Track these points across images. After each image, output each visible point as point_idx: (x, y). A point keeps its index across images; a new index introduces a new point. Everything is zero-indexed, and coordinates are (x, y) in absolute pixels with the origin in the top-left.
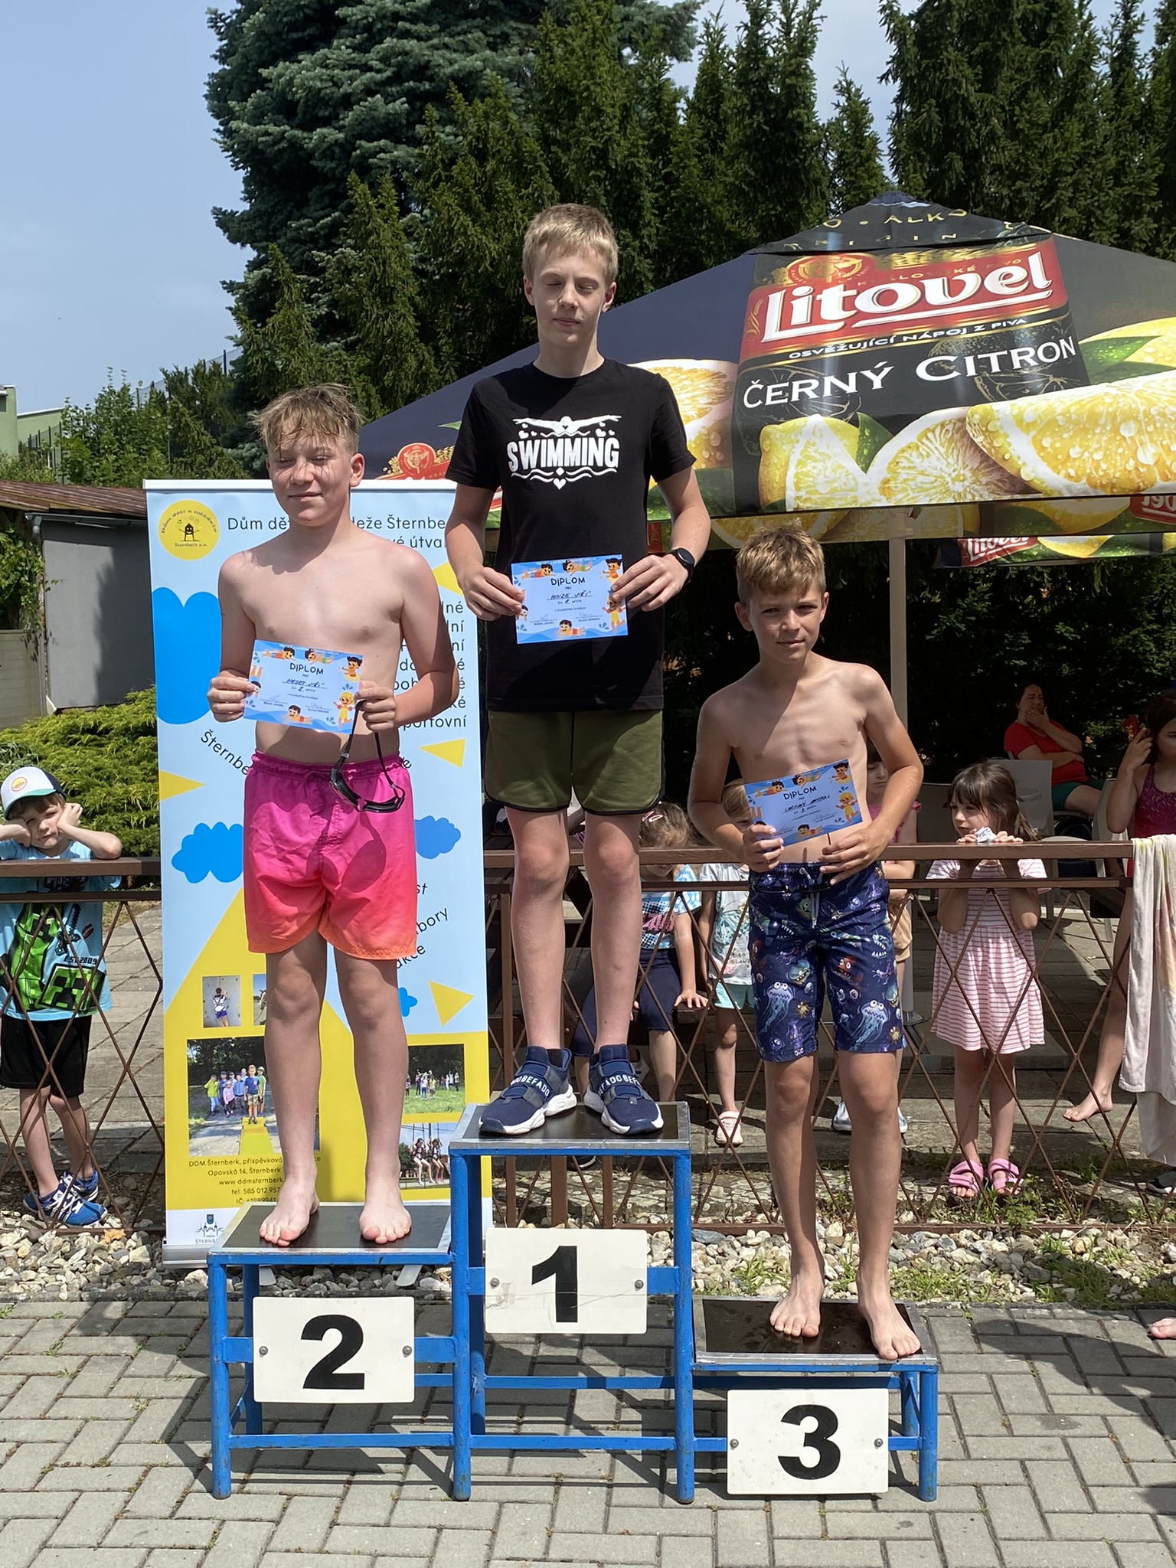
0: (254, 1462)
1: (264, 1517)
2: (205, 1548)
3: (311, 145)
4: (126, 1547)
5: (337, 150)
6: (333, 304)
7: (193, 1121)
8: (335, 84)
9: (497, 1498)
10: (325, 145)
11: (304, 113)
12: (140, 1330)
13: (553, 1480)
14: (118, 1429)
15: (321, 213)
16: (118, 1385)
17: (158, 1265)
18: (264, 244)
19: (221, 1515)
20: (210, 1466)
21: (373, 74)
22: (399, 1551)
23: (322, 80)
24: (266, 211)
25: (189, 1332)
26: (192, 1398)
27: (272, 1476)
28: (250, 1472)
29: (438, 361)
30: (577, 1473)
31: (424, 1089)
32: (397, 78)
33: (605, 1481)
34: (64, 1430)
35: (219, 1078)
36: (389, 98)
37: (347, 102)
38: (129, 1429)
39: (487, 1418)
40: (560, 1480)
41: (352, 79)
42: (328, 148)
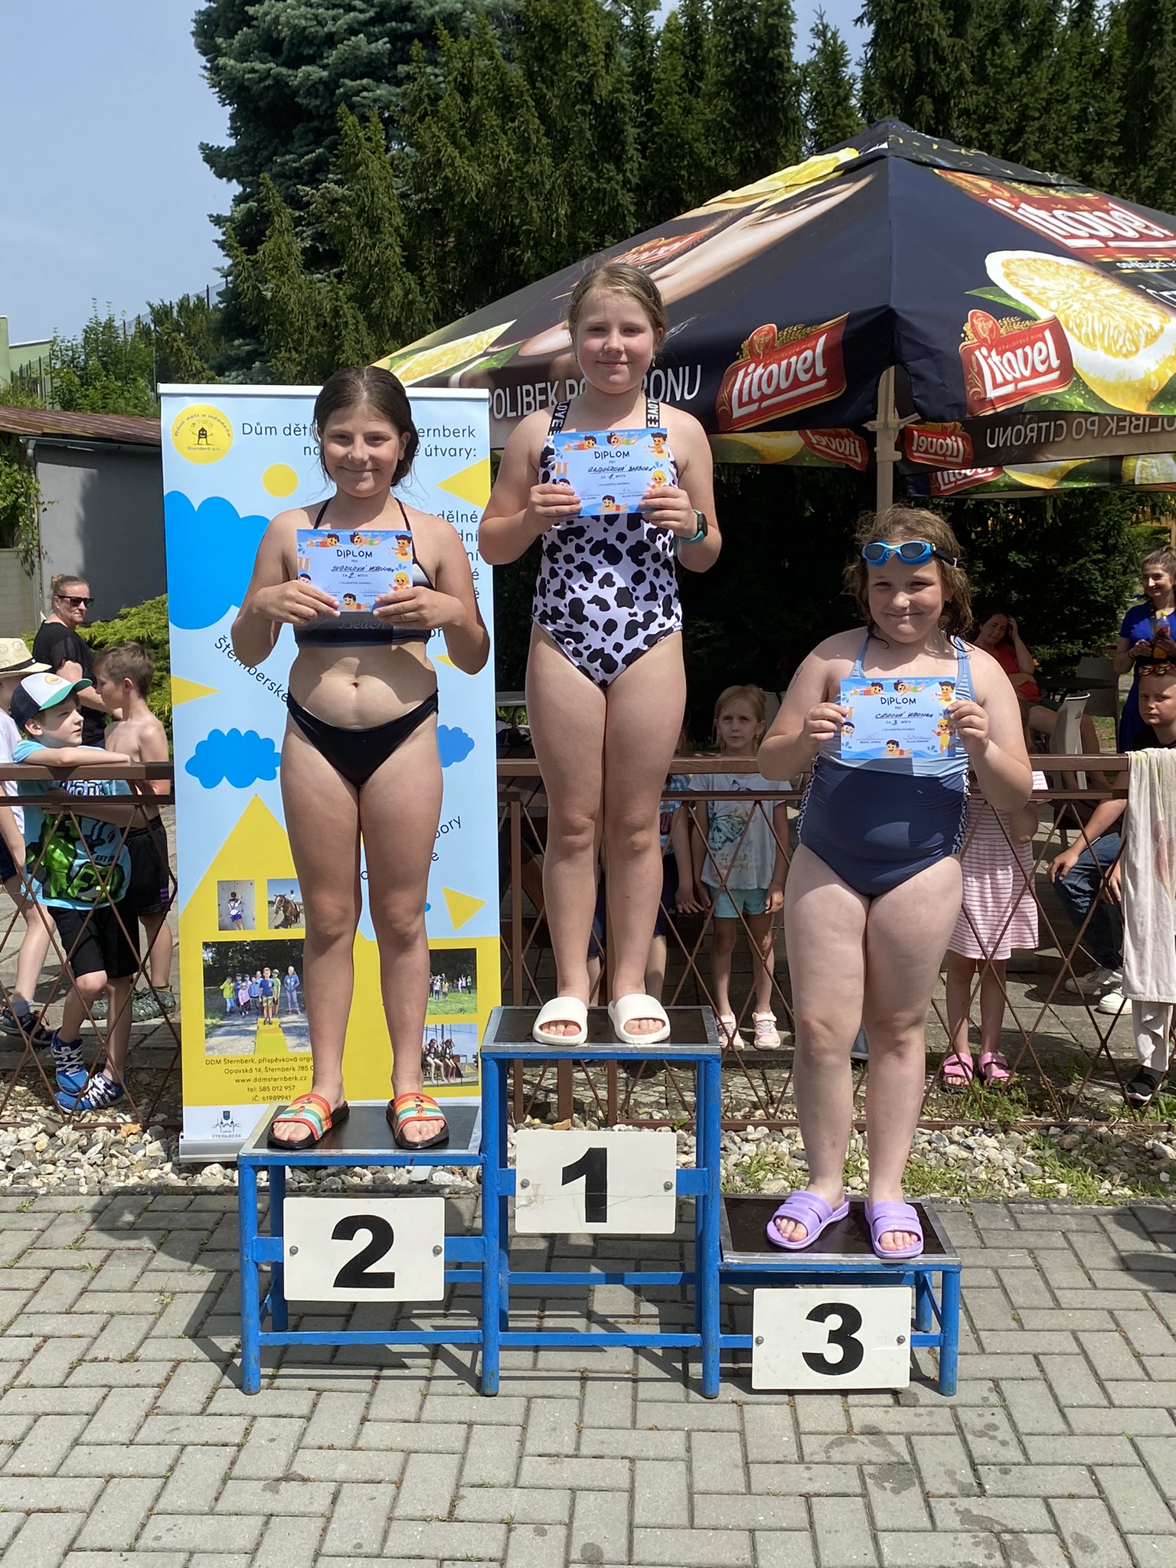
0: (281, 1358)
1: (296, 1413)
2: (238, 1445)
3: (296, 83)
4: (159, 1444)
5: (321, 88)
6: (319, 237)
7: (209, 1021)
8: (319, 23)
9: (524, 1393)
10: (310, 83)
11: (289, 50)
12: (162, 1224)
13: (578, 1374)
14: (144, 1324)
15: (306, 149)
16: (142, 1280)
17: (174, 1159)
18: (250, 178)
19: (251, 1411)
20: (238, 1361)
21: (357, 14)
22: (433, 1447)
23: (306, 19)
24: (252, 147)
25: (210, 1226)
26: (215, 1293)
27: (301, 1371)
28: (278, 1367)
29: (423, 292)
30: (601, 1368)
31: (437, 992)
32: (379, 19)
33: (630, 1376)
34: (90, 1325)
35: (234, 980)
36: (372, 38)
37: (331, 40)
38: (155, 1323)
39: (511, 1312)
40: (585, 1375)
41: (335, 19)
42: (314, 85)
